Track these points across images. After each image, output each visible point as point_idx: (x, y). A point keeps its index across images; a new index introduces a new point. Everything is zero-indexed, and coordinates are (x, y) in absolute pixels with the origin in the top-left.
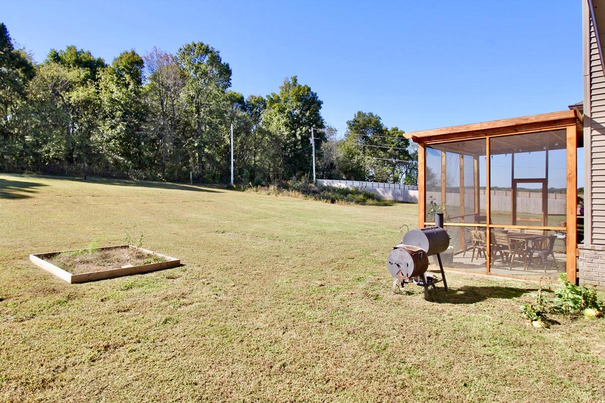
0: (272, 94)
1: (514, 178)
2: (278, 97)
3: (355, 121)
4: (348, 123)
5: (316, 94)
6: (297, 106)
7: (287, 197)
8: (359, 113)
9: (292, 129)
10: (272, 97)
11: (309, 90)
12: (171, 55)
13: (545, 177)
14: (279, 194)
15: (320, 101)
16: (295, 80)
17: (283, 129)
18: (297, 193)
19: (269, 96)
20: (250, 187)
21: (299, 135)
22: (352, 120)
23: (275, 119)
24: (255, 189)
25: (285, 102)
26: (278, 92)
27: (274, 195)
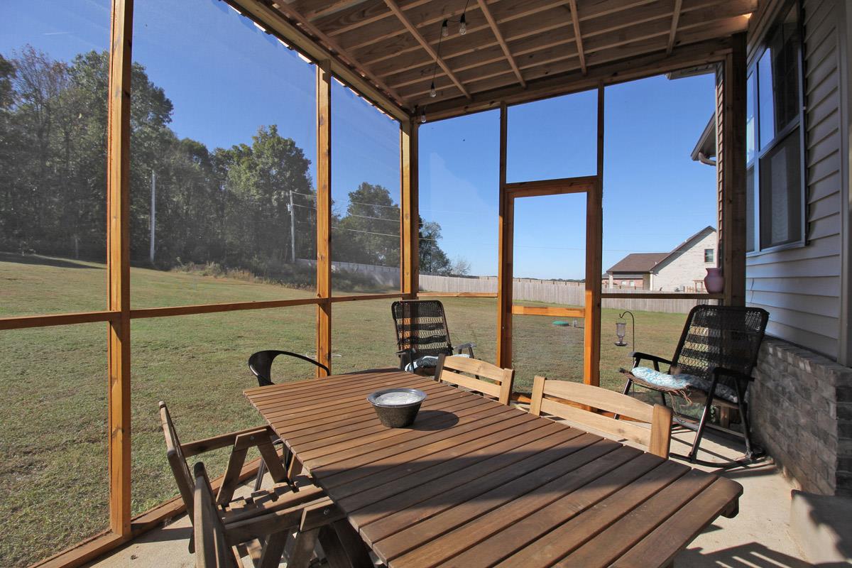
0: (241, 145)
1: (508, 181)
2: (249, 149)
3: (359, 193)
4: (351, 195)
5: (301, 151)
6: (274, 164)
7: (232, 280)
8: (365, 185)
9: (266, 192)
10: (241, 148)
11: (293, 144)
12: (64, 65)
13: (595, 174)
14: (219, 274)
15: (307, 160)
16: (275, 130)
17: (253, 191)
18: (246, 274)
19: (236, 147)
20: (177, 264)
21: (275, 200)
22: (355, 192)
23: (243, 178)
24: (184, 267)
25: (259, 157)
26: (250, 144)
27: (212, 277)
